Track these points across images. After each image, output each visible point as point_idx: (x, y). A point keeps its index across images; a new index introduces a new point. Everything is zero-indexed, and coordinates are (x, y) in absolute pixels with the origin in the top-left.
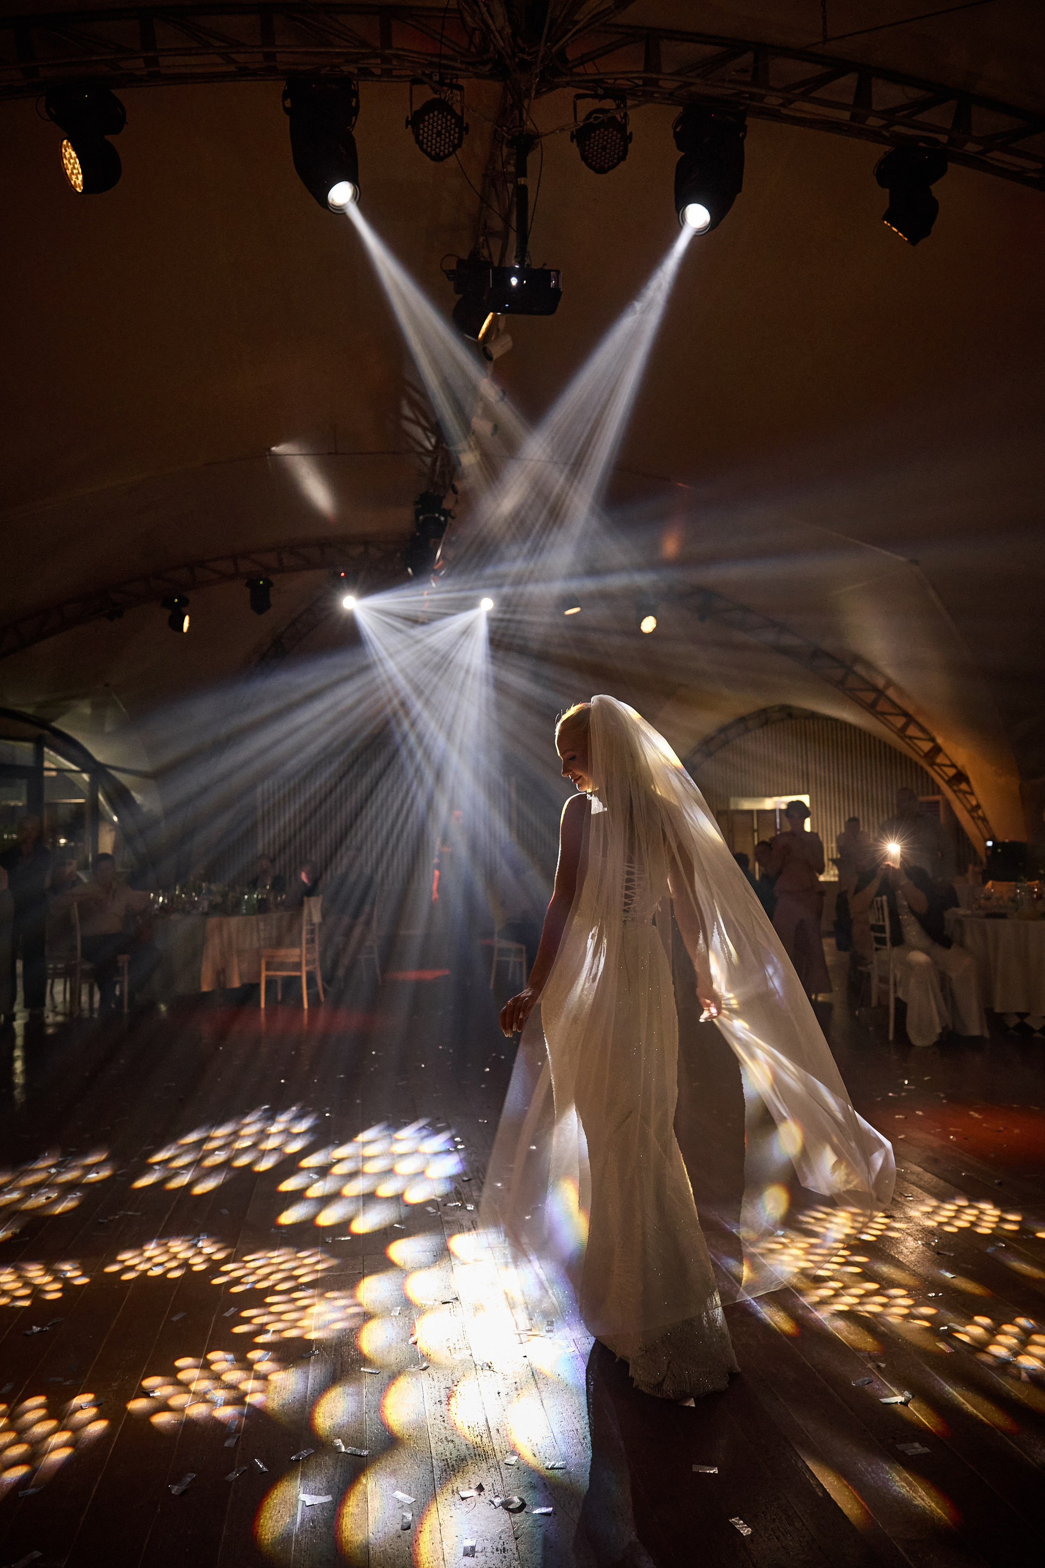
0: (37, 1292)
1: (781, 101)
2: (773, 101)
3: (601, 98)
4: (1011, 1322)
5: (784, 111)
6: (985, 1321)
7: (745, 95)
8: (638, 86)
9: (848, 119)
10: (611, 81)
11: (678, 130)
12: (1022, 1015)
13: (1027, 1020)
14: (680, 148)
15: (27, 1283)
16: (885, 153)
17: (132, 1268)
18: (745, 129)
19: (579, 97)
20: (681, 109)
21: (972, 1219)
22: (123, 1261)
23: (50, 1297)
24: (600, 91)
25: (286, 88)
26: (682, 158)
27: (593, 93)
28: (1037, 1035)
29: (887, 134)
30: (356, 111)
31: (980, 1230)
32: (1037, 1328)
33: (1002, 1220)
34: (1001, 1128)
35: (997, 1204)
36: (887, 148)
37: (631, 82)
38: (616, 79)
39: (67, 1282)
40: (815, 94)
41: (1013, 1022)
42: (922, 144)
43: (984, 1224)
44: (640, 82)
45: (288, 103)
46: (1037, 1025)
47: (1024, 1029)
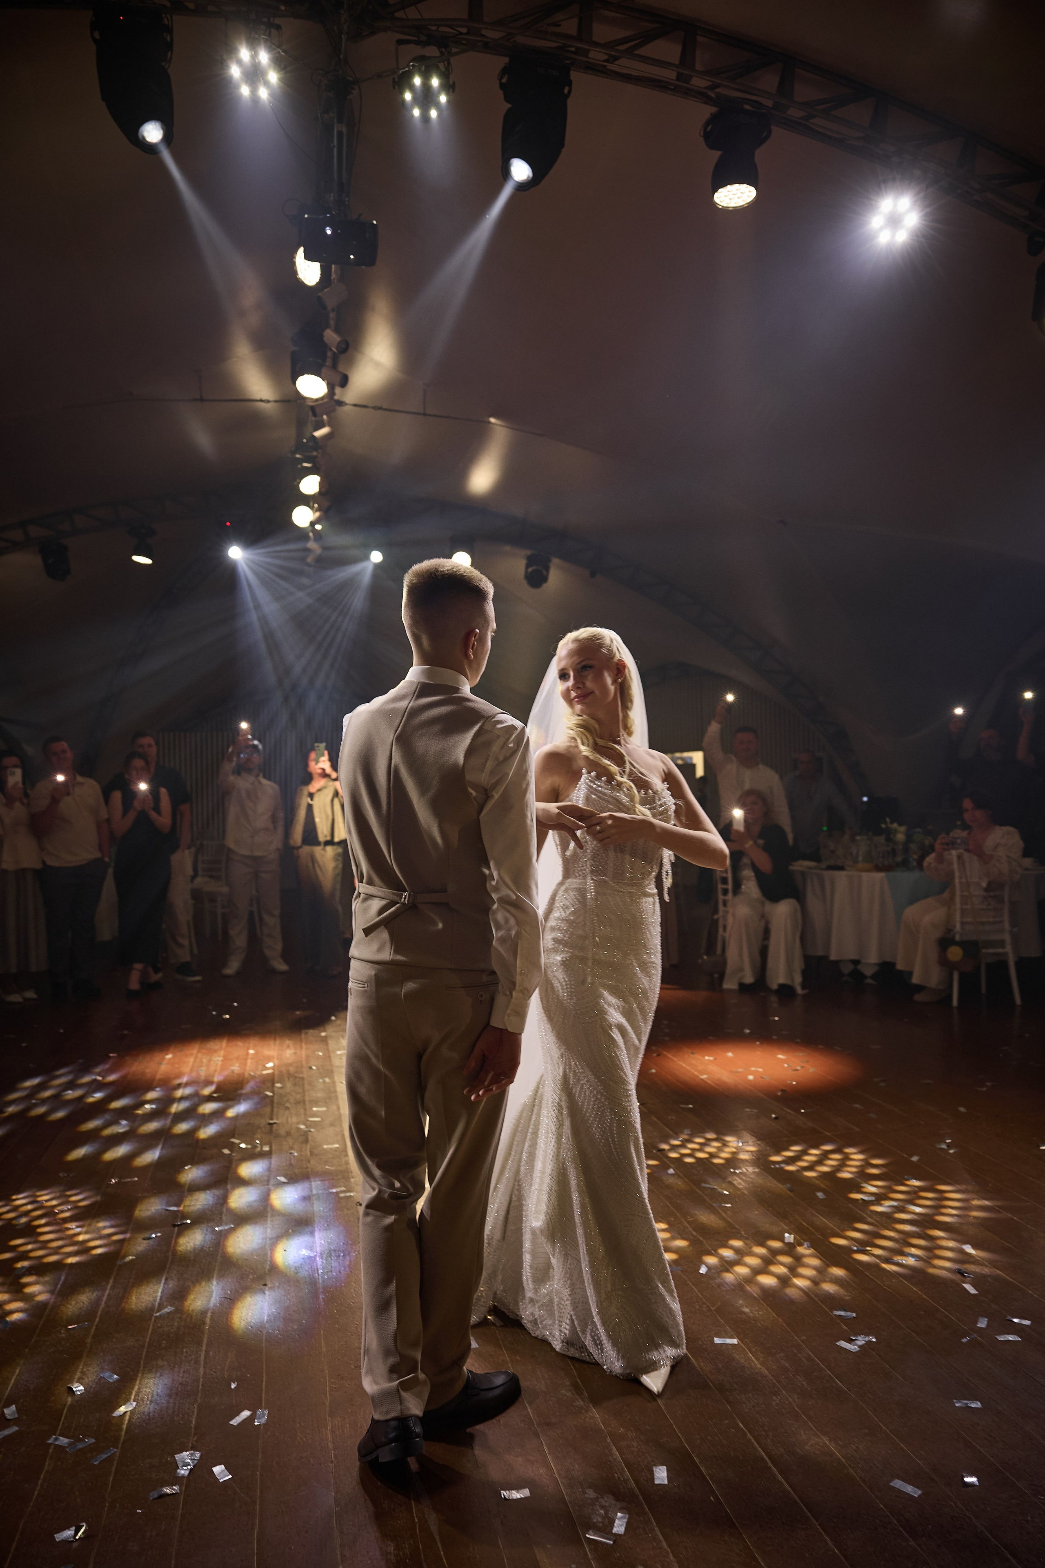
1: (606, 57)
2: (597, 56)
3: (425, 44)
5: (610, 66)
7: (570, 49)
8: (461, 34)
9: (675, 79)
10: (434, 28)
11: (504, 80)
12: (856, 962)
13: (859, 967)
14: (507, 100)
16: (711, 114)
18: (570, 83)
19: (400, 42)
20: (506, 60)
24: (423, 38)
25: (93, 19)
26: (509, 110)
27: (416, 39)
28: (869, 981)
29: (713, 96)
30: (170, 46)
34: (799, 1068)
36: (714, 110)
37: (458, 31)
38: (439, 26)
40: (642, 51)
41: (847, 969)
42: (747, 107)
44: (464, 30)
45: (97, 35)
46: (869, 972)
47: (858, 975)
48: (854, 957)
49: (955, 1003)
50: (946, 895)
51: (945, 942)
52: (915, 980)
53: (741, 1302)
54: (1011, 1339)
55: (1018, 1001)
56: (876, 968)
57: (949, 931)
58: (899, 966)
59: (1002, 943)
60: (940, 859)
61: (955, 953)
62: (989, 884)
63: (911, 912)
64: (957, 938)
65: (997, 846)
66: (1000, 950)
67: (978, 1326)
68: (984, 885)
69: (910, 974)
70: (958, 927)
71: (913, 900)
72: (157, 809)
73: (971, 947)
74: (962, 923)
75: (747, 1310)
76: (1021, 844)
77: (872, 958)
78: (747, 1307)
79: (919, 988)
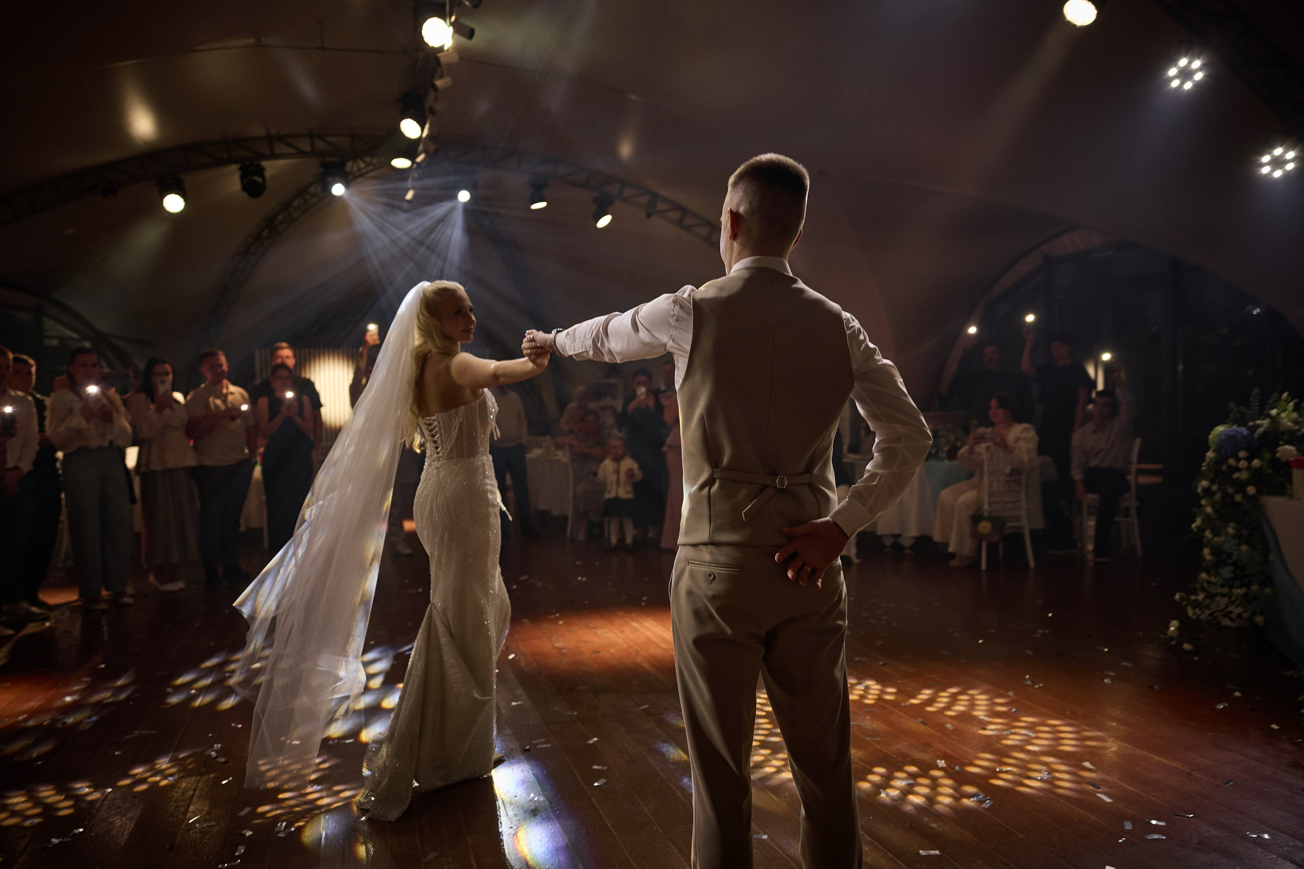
0: (49, 810)
4: (901, 769)
6: (881, 770)
12: (897, 536)
13: (900, 540)
15: (38, 802)
17: (143, 781)
21: (862, 693)
22: (136, 775)
23: (62, 813)
28: (907, 551)
31: (867, 701)
32: (920, 772)
33: (883, 692)
35: (879, 681)
39: (79, 799)
41: (888, 542)
43: (870, 696)
46: (907, 543)
47: (897, 547)
48: (897, 532)
49: (984, 566)
50: (975, 479)
51: (976, 518)
52: (951, 549)
53: (926, 819)
54: (1156, 837)
55: (1032, 564)
56: (912, 541)
57: (980, 509)
58: (937, 537)
59: (1018, 518)
60: (971, 451)
61: (985, 527)
62: (1012, 470)
63: (946, 494)
64: (986, 514)
65: (1018, 439)
66: (1018, 524)
67: (1126, 828)
68: (1008, 471)
69: (946, 545)
70: (986, 507)
71: (946, 486)
72: (301, 414)
73: (998, 522)
74: (990, 503)
75: (934, 825)
76: (1036, 438)
77: (913, 531)
78: (933, 823)
79: (953, 556)
